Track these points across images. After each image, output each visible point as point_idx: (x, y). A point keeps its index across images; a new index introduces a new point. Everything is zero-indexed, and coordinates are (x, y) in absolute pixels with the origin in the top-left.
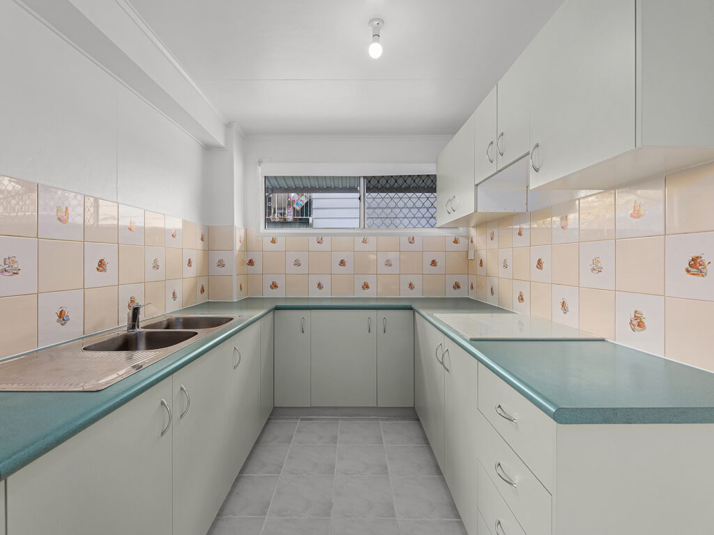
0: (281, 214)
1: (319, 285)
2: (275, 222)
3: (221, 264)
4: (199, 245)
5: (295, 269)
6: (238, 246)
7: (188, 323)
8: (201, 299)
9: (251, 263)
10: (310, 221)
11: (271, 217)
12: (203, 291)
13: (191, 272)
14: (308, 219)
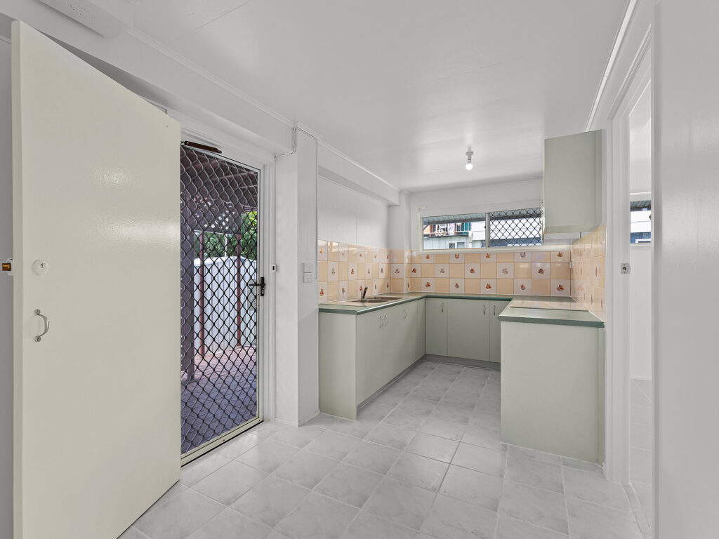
0: (444, 229)
1: (456, 285)
2: (438, 237)
3: (397, 271)
4: (386, 261)
5: (440, 275)
6: (406, 261)
7: (382, 298)
8: (387, 290)
9: (414, 271)
10: (470, 235)
11: (435, 232)
12: (388, 286)
13: (383, 276)
14: (468, 233)
